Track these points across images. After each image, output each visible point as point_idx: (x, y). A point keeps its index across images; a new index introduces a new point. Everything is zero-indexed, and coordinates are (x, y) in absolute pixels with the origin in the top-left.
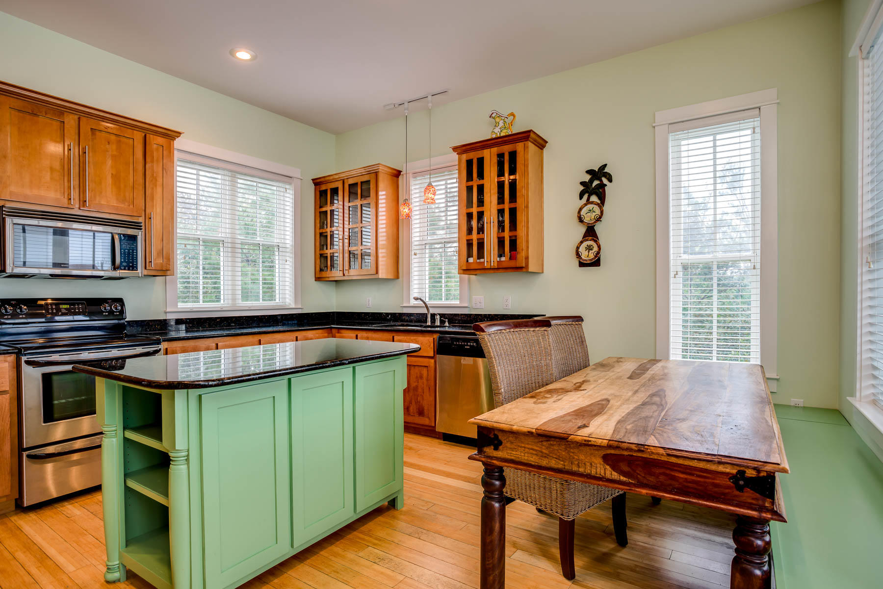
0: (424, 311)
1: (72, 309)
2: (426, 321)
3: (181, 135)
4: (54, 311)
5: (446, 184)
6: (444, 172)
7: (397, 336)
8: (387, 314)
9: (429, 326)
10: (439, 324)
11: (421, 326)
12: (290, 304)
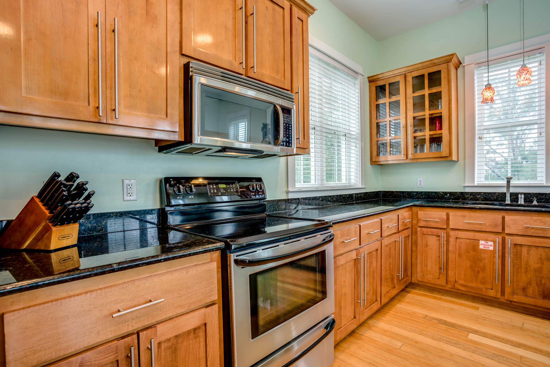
0: (504, 190)
1: (228, 188)
2: (505, 201)
3: (315, 12)
4: (215, 191)
5: (509, 72)
6: (506, 61)
7: (507, 215)
8: (446, 193)
9: (535, 206)
10: (523, 203)
11: (500, 205)
12: (356, 184)
